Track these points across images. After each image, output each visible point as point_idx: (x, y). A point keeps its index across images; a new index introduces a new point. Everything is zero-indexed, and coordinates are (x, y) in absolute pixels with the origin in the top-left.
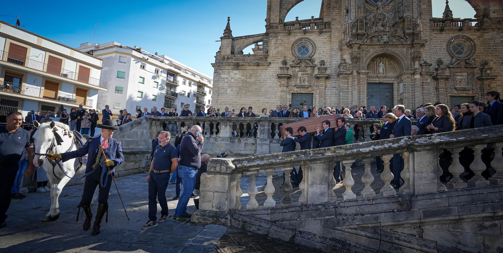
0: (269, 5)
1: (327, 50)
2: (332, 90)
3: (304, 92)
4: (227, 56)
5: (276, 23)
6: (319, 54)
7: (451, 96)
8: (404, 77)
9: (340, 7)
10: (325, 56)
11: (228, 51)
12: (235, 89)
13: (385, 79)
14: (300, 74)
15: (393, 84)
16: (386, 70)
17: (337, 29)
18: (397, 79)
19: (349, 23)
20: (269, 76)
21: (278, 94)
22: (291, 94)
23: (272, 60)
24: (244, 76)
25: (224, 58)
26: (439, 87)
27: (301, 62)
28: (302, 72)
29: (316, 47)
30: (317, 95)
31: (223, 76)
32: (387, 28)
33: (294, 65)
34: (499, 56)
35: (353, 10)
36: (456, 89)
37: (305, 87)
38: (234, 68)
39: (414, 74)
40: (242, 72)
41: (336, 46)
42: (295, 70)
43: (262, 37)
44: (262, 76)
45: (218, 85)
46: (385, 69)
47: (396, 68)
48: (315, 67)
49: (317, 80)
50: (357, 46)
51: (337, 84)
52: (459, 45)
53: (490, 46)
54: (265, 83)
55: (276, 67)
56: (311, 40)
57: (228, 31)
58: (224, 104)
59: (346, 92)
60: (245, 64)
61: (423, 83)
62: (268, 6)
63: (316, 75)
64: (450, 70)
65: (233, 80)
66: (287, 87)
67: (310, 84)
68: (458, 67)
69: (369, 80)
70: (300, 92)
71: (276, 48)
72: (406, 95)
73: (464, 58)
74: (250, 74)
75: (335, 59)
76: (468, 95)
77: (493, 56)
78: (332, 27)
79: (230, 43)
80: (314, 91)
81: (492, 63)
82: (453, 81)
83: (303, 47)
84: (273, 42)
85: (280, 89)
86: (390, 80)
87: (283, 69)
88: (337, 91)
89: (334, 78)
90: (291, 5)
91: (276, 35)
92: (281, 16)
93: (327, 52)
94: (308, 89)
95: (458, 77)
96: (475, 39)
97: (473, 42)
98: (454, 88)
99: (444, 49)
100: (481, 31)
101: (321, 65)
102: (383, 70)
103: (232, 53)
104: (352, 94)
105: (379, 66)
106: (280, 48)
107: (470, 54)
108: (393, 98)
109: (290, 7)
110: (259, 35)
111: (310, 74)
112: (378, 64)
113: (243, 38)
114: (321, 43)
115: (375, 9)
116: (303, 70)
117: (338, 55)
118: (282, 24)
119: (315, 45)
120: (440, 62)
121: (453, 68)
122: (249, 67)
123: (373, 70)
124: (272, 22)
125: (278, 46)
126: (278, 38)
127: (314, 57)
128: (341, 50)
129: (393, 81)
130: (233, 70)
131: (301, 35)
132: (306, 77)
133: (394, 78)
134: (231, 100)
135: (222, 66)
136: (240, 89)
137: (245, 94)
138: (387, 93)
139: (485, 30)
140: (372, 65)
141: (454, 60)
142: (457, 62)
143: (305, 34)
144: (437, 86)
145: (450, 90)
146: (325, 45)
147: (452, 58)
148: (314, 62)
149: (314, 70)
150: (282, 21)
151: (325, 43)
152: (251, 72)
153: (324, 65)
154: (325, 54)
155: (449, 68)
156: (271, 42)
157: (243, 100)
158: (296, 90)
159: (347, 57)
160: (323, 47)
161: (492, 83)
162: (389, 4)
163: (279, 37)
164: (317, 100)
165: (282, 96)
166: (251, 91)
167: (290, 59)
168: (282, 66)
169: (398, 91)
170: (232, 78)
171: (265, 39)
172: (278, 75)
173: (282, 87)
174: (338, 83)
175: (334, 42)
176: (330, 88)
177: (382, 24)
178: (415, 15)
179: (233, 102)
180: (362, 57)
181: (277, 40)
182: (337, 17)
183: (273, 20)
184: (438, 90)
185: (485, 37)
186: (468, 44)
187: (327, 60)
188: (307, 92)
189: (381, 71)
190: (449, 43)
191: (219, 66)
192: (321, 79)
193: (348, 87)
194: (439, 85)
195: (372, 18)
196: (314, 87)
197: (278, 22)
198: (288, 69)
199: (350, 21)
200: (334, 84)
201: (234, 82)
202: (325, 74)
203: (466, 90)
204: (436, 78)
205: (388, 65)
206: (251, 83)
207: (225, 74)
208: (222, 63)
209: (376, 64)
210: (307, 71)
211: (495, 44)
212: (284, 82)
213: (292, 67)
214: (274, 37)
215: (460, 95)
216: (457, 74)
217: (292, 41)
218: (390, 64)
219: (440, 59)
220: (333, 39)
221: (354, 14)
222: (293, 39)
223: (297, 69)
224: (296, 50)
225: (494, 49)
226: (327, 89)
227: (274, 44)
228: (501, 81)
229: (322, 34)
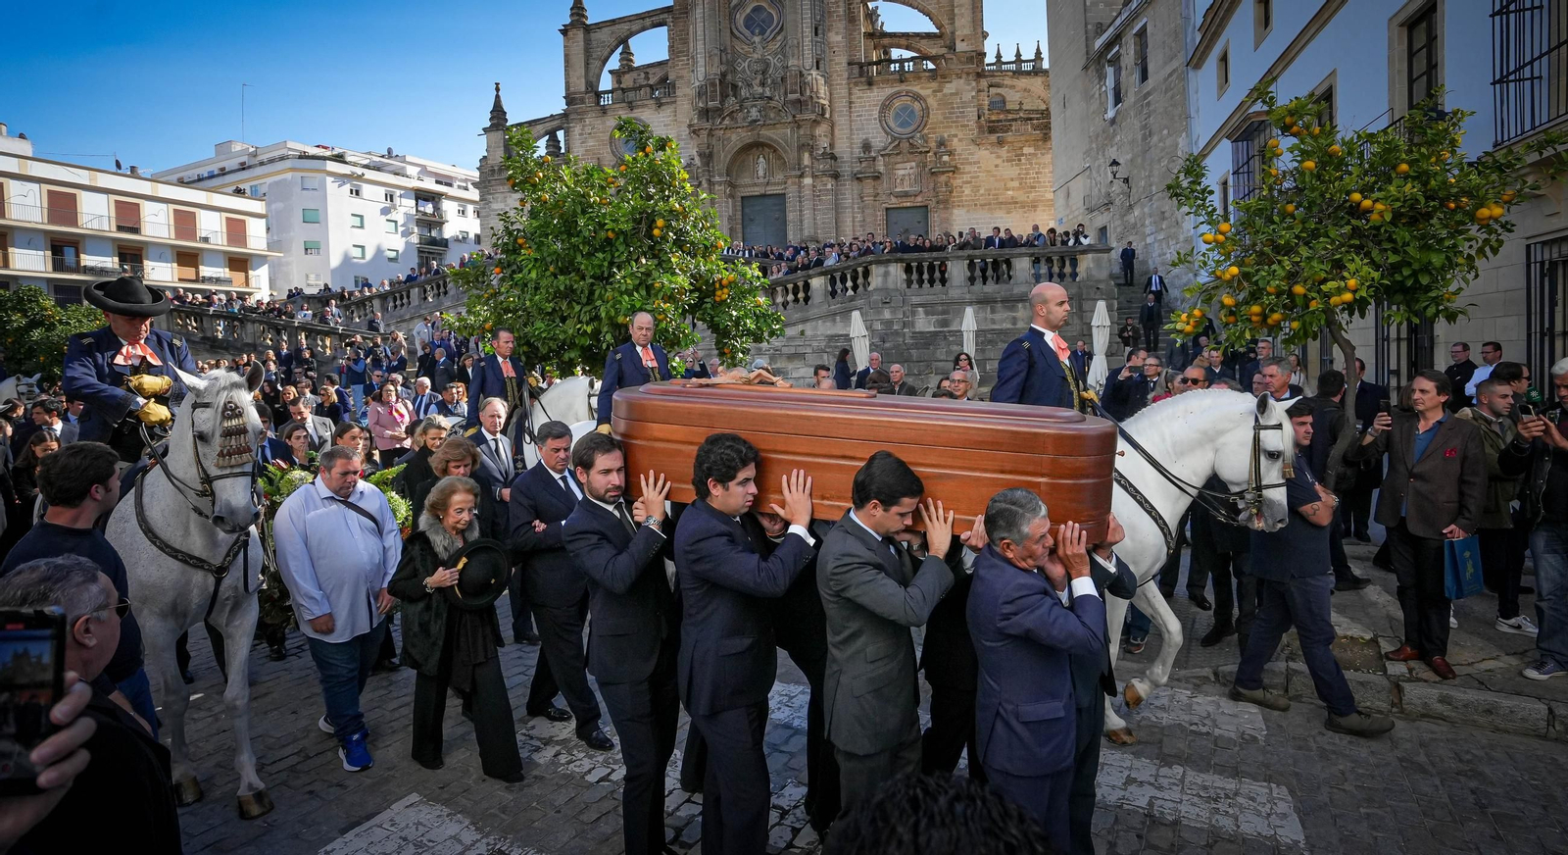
4: (497, 165)
5: (581, 93)
7: (886, 209)
11: (499, 156)
13: (768, 188)
15: (785, 194)
16: (769, 171)
17: (684, 96)
19: (696, 87)
25: (494, 170)
26: (863, 195)
32: (767, 89)
35: (701, 61)
36: (894, 194)
39: (802, 176)
43: (560, 120)
46: (767, 169)
50: (706, 132)
52: (904, 108)
53: (953, 108)
56: (645, 122)
57: (498, 113)
64: (883, 160)
69: (744, 192)
71: (581, 143)
78: (679, 93)
79: (501, 137)
81: (955, 140)
84: (577, 130)
86: (781, 187)
91: (583, 116)
92: (591, 74)
96: (929, 96)
97: (925, 101)
98: (891, 193)
99: (875, 119)
102: (765, 170)
105: (757, 163)
106: (591, 143)
109: (606, 53)
110: (555, 117)
112: (756, 160)
113: (527, 124)
114: (661, 126)
118: (590, 92)
120: (866, 147)
121: (889, 155)
123: (750, 172)
124: (572, 89)
126: (585, 121)
129: (784, 189)
131: (623, 112)
135: (492, 185)
138: (777, 213)
139: (944, 77)
140: (737, 165)
143: (630, 110)
145: (885, 197)
147: (888, 135)
150: (593, 89)
155: (882, 155)
156: (573, 131)
159: (695, 152)
161: (955, 178)
162: (774, 38)
171: (567, 125)
175: (681, 122)
177: (761, 81)
178: (809, 62)
180: (718, 152)
181: (584, 126)
182: (685, 73)
183: (575, 83)
185: (945, 91)
189: (761, 173)
190: (885, 107)
191: (485, 187)
194: (864, 190)
195: (745, 68)
197: (583, 89)
199: (697, 84)
204: (857, 176)
205: (774, 161)
207: (497, 202)
208: (489, 181)
209: (754, 161)
214: (580, 120)
215: (901, 205)
216: (896, 166)
217: (610, 127)
218: (778, 158)
219: (867, 139)
220: (679, 116)
221: (703, 69)
222: (610, 124)
224: (618, 143)
227: (581, 134)
228: (969, 173)
229: (663, 108)
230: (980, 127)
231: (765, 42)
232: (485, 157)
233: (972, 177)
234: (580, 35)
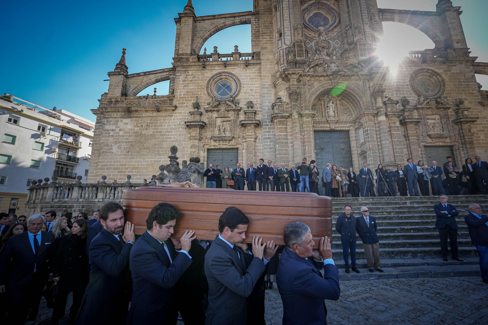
0: (179, 32)
1: (256, 87)
2: (265, 142)
3: (224, 147)
4: (115, 98)
5: (187, 54)
6: (245, 93)
7: (425, 146)
8: (364, 120)
9: (271, 32)
10: (253, 96)
11: (118, 92)
12: (124, 145)
13: (337, 125)
14: (219, 121)
15: (348, 131)
16: (337, 113)
17: (268, 60)
18: (353, 125)
19: (283, 49)
20: (175, 125)
21: (188, 151)
22: (206, 150)
23: (179, 103)
24: (139, 127)
25: (111, 102)
26: (409, 135)
27: (219, 104)
28: (222, 119)
29: (240, 84)
30: (244, 151)
31: (107, 127)
32: (334, 57)
33: (209, 109)
34: (473, 93)
35: (287, 32)
36: (429, 136)
37: (226, 138)
38: (125, 115)
39: (376, 115)
40: (135, 121)
41: (268, 82)
42: (212, 116)
43: (167, 73)
44: (165, 126)
45: (99, 141)
46: (336, 111)
47: (351, 109)
48: (240, 110)
49: (243, 128)
50: (296, 77)
51: (271, 133)
53: (461, 82)
54: (168, 135)
55: (185, 113)
56: (234, 75)
57: (122, 67)
58: (107, 169)
59: (284, 144)
60: (139, 109)
61: (390, 127)
62: (177, 34)
63: (242, 121)
64: (418, 112)
65: (121, 133)
66: (200, 140)
67: (233, 135)
68: (428, 107)
69: (316, 127)
70: (218, 147)
71: (185, 86)
72: (369, 145)
73: (434, 97)
74: (147, 123)
75: (268, 100)
76: (446, 144)
77: (466, 94)
78: (262, 58)
79: (121, 81)
80: (240, 146)
81: (467, 102)
82: (424, 127)
83: (224, 85)
85: (190, 143)
86: (345, 126)
87: (194, 114)
88: (272, 143)
89: (267, 125)
90: (209, 33)
91: (186, 69)
92: (194, 46)
93: (256, 90)
94: (230, 143)
95: (430, 121)
96: (442, 73)
97: (441, 76)
98: (427, 135)
99: (407, 85)
100: (447, 64)
101: (248, 108)
102: (334, 112)
103: (124, 94)
104: (293, 146)
105: (327, 107)
106: (191, 87)
107: (439, 92)
108: (350, 151)
109: (206, 35)
110: (163, 71)
111: (233, 121)
112: (326, 104)
113: (141, 74)
114: (247, 79)
115: (317, 36)
116: (223, 116)
117: (271, 94)
118: (194, 55)
119: (240, 81)
120: (405, 102)
121: (423, 108)
122: (146, 113)
123: (321, 113)
124: (181, 52)
125: (188, 84)
126: (188, 73)
127: (238, 97)
128: (275, 86)
129: (348, 127)
130: (123, 118)
131: (220, 68)
132: (227, 125)
133: (350, 123)
134: (117, 162)
135: (107, 112)
136: (131, 146)
137: (138, 152)
138: (342, 144)
139: (452, 63)
140: (318, 106)
141: (422, 99)
142: (426, 102)
143: (225, 67)
144: (406, 132)
145: (423, 138)
146: (253, 81)
147: (419, 96)
148: (239, 104)
149: (238, 114)
150: (195, 52)
151: (253, 79)
152: (148, 120)
153: (252, 108)
154: (253, 94)
155: (417, 109)
156: (179, 78)
157: (135, 162)
158: (213, 144)
159: (283, 94)
160: (251, 84)
161: (472, 127)
162: (333, 29)
163: (190, 72)
164: (244, 158)
165: (192, 153)
166: (148, 148)
167: (205, 100)
168: (192, 110)
169: (356, 140)
170: (120, 130)
171: (172, 76)
172: (185, 123)
173: (192, 141)
174: (273, 132)
175: (265, 76)
176: (262, 140)
177: (327, 53)
179: (121, 165)
180: (305, 93)
181: (187, 75)
182: (268, 46)
183: (183, 50)
184: (407, 138)
185: (452, 71)
186: (434, 79)
187: (257, 101)
188: (229, 147)
189: (331, 113)
190: (413, 78)
191: (102, 113)
192: (249, 128)
193: (286, 135)
194: (409, 131)
195: (313, 46)
196: (239, 140)
197: (189, 52)
198: (201, 114)
199: (284, 47)
200: (267, 134)
201: (123, 136)
202: (254, 120)
203: (443, 138)
204: (403, 121)
205: (340, 107)
206: (148, 136)
207: (110, 125)
209: (324, 105)
210: (229, 116)
211: (466, 79)
212: (195, 132)
213: (207, 111)
214: (183, 72)
215: (436, 144)
216: (428, 117)
217: (208, 77)
218: (342, 105)
219: (405, 97)
220: (263, 73)
221: (290, 37)
222: (209, 74)
223: (215, 115)
224: (214, 88)
225: (466, 85)
226: (257, 141)
227: (183, 81)
228: (481, 124)
229: (249, 67)
230: (482, 95)
231: (328, 31)
232: (106, 93)
233: (483, 127)
234: (190, 20)
